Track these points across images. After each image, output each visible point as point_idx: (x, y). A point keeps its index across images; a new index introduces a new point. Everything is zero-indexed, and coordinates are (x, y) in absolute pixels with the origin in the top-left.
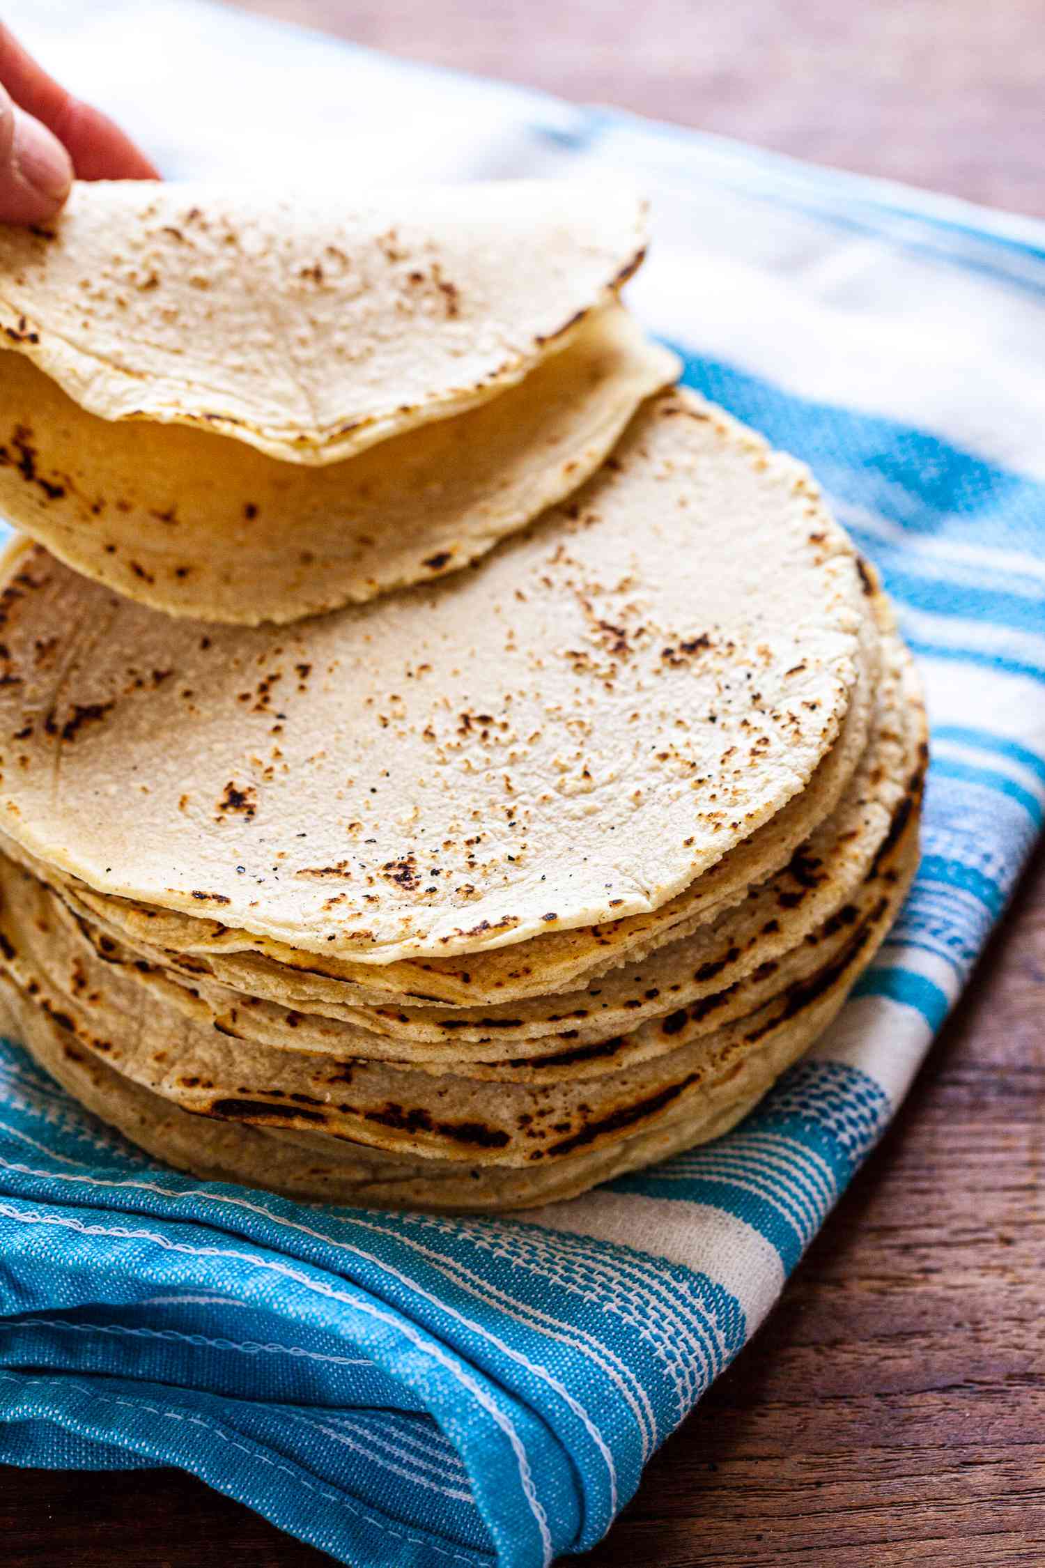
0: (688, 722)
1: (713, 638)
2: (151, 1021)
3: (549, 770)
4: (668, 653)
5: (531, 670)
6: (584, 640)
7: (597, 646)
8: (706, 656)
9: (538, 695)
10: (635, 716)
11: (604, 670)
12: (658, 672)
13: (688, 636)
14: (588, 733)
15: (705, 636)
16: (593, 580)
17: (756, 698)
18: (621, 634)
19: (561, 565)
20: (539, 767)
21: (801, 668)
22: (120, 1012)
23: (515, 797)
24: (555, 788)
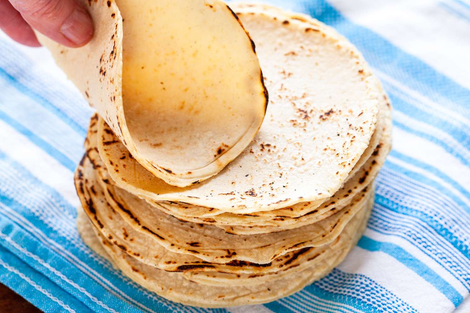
0: (331, 137)
1: (334, 110)
2: (151, 247)
3: (291, 159)
4: (321, 116)
5: (280, 127)
6: (295, 115)
7: (299, 117)
8: (333, 116)
9: (283, 136)
10: (314, 138)
11: (303, 125)
12: (319, 123)
13: (327, 110)
14: (301, 146)
15: (332, 109)
16: (294, 95)
17: (350, 125)
18: (306, 112)
19: (283, 90)
20: (288, 159)
21: (362, 113)
22: (141, 244)
23: (282, 169)
24: (294, 165)
